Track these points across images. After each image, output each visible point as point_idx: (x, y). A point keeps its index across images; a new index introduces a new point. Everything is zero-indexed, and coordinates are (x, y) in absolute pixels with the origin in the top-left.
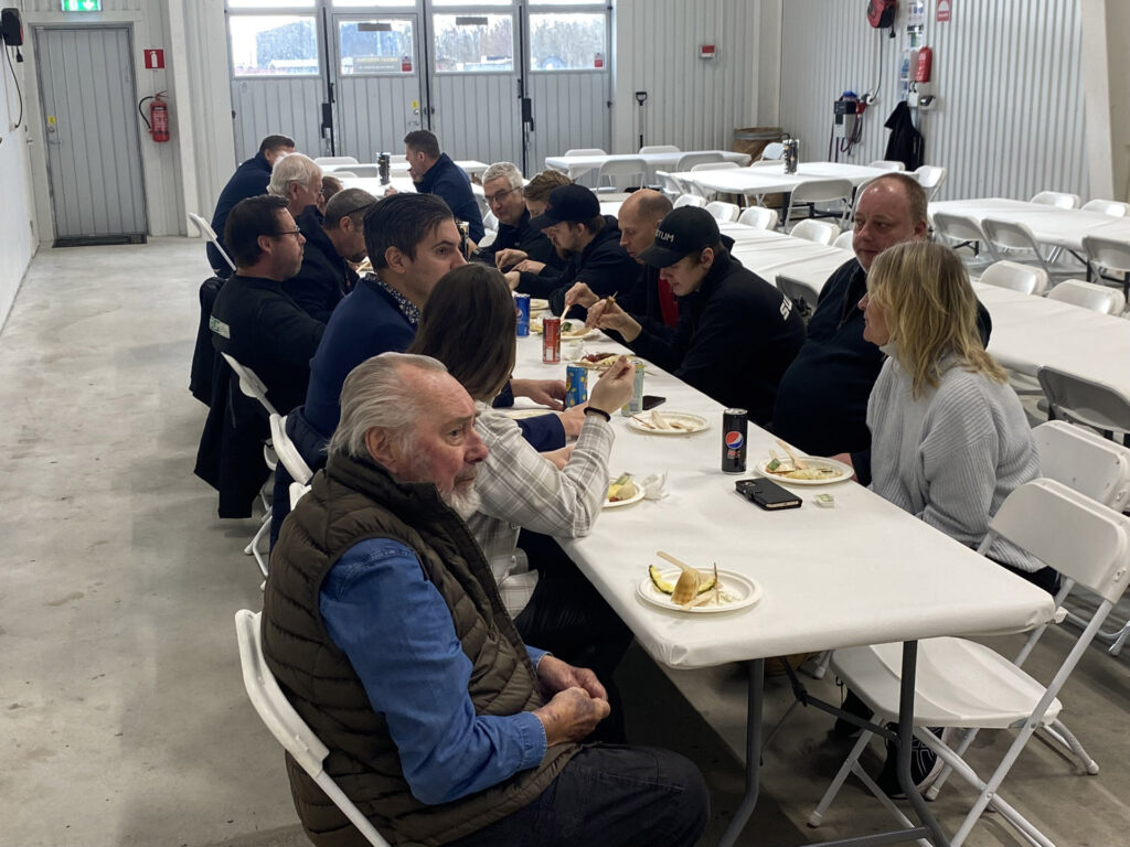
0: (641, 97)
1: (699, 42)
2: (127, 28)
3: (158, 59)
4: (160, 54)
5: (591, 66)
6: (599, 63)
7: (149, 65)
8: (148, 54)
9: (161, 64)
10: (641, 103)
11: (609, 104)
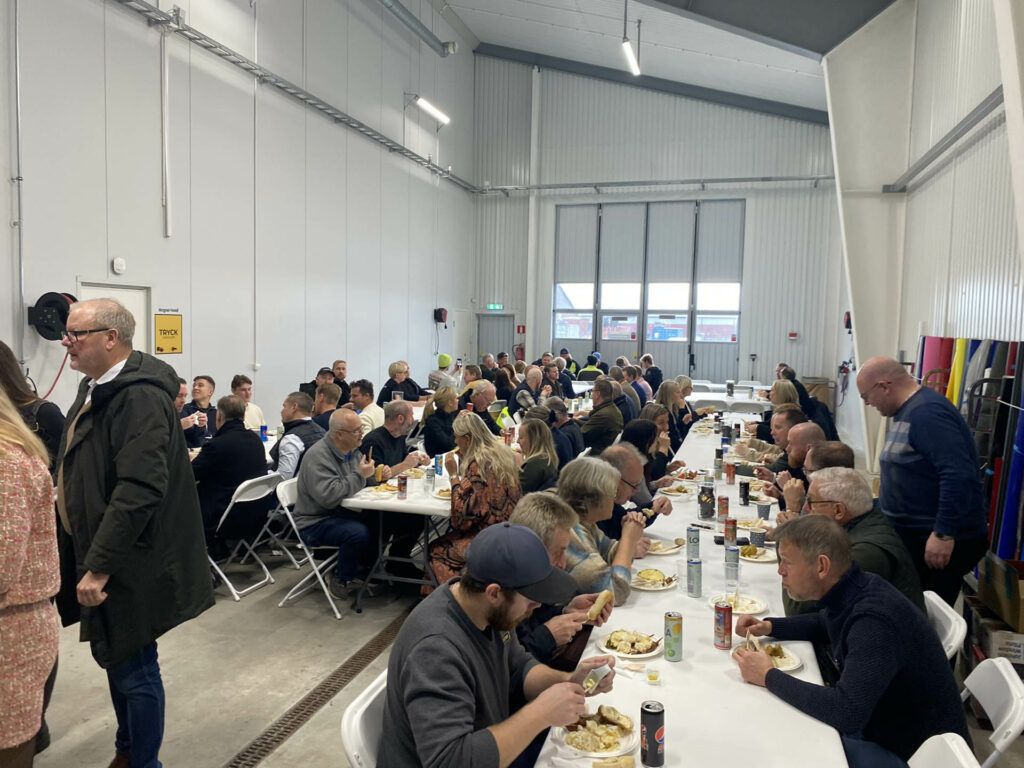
0: (753, 357)
1: (790, 331)
2: (513, 316)
3: (522, 329)
4: (524, 328)
5: (730, 340)
6: (734, 339)
7: (519, 332)
8: (519, 327)
9: (524, 332)
10: (753, 360)
11: (738, 359)
